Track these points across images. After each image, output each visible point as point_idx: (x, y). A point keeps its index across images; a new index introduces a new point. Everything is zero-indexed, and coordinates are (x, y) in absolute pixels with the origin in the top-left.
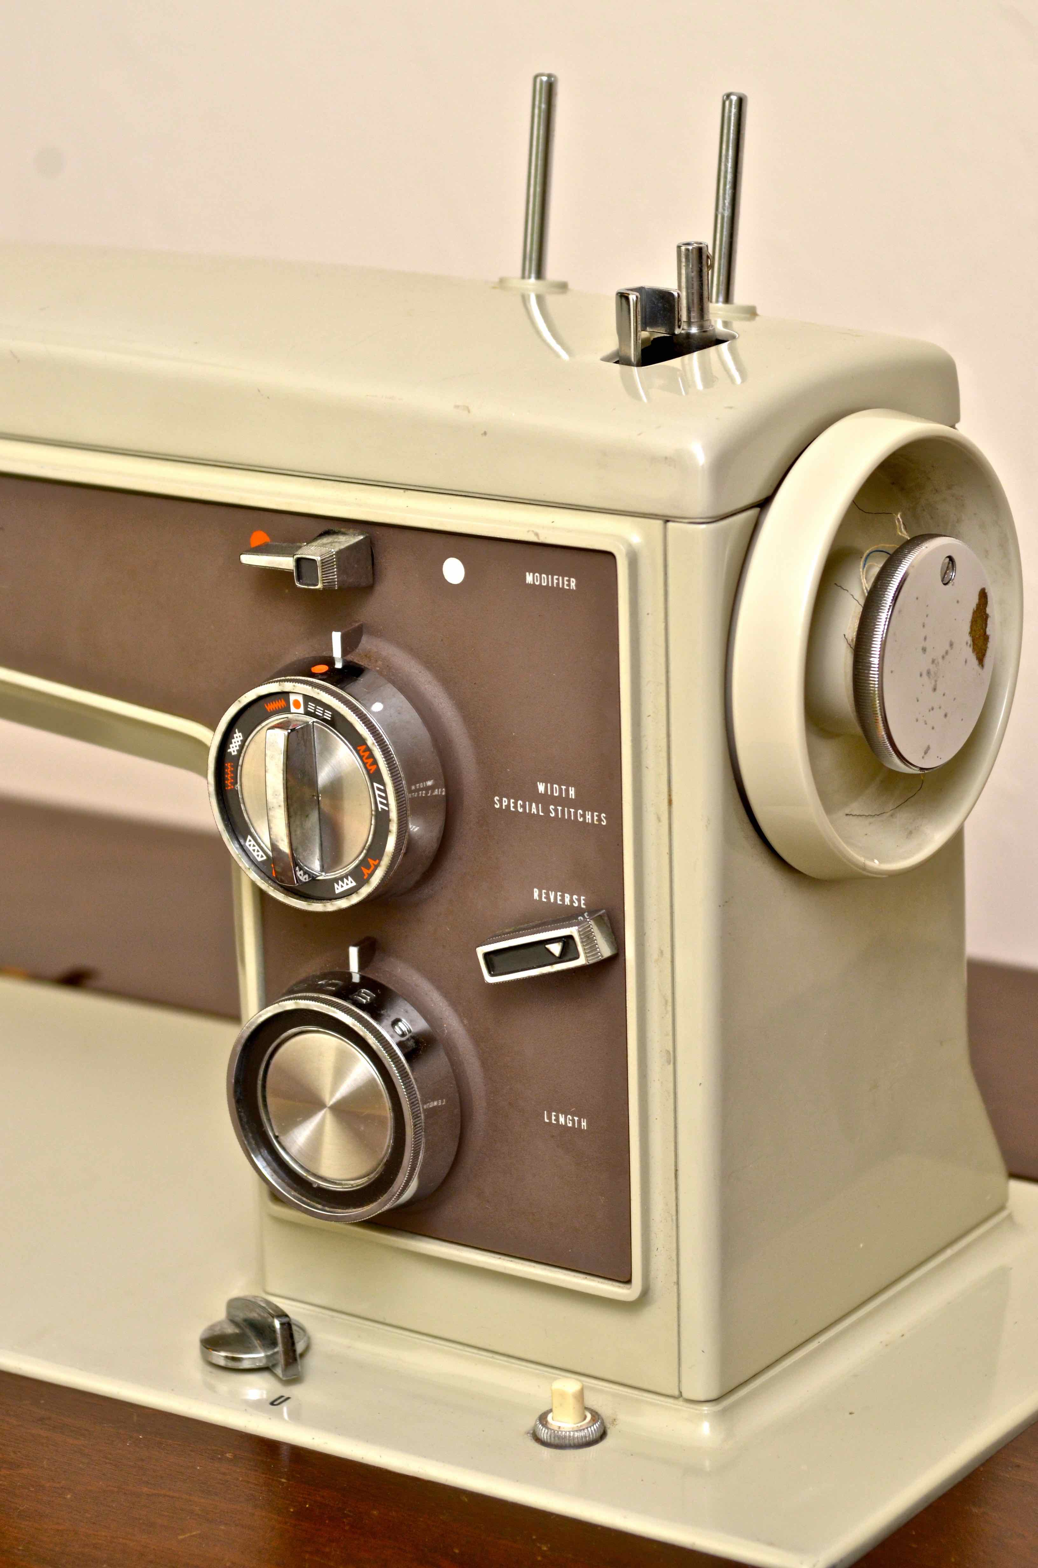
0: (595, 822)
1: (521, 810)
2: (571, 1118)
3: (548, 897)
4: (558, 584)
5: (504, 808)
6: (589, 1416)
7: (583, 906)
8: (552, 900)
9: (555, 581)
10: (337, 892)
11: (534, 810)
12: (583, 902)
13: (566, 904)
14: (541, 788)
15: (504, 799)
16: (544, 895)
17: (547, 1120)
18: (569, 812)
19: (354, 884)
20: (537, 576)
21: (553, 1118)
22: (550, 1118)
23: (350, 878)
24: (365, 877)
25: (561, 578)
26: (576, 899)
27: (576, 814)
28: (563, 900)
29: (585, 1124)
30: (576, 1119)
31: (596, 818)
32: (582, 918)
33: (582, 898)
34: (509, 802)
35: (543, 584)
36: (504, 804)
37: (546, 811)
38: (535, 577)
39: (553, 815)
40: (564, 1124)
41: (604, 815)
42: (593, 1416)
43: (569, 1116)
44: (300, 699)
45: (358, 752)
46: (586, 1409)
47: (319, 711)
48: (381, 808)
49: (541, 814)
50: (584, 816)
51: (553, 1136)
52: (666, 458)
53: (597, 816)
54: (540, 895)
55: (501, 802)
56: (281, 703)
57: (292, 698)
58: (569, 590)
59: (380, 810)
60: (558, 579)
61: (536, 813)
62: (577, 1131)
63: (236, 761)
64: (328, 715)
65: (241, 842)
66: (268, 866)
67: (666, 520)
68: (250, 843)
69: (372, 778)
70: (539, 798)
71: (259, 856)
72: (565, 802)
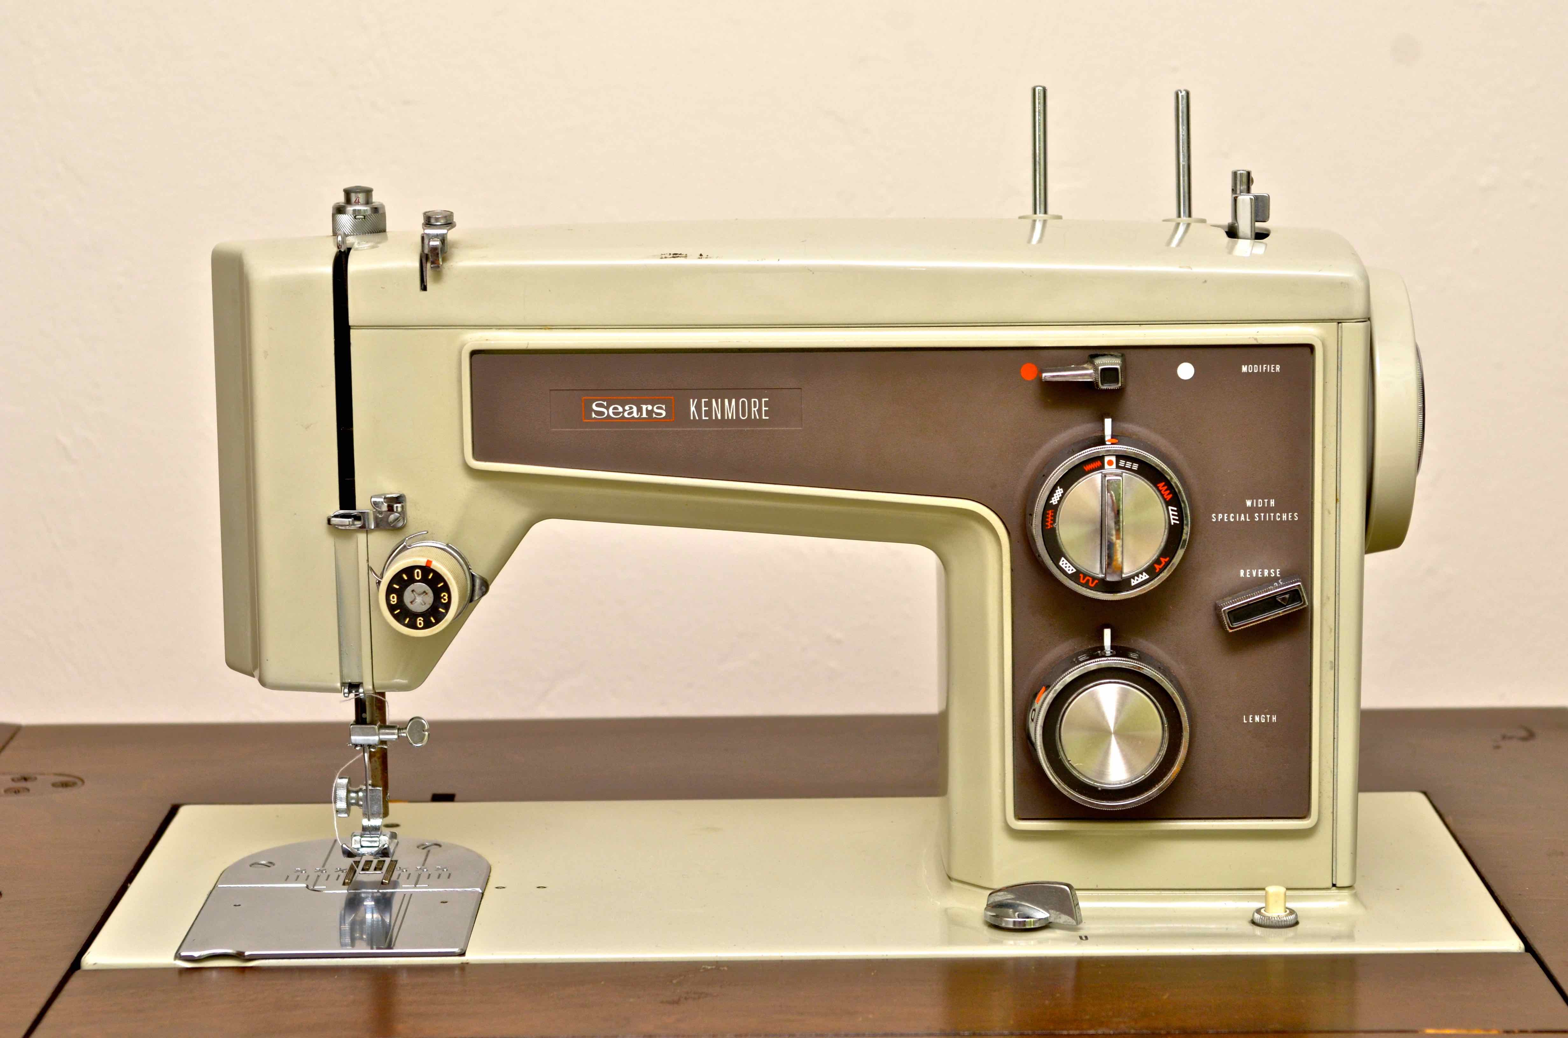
0: (1290, 520)
1: (1232, 520)
2: (1264, 717)
3: (1251, 574)
4: (1266, 370)
5: (1219, 520)
6: (1288, 911)
7: (1278, 576)
8: (1254, 575)
9: (1264, 368)
10: (1133, 584)
11: (1243, 518)
12: (1278, 573)
13: (1265, 576)
14: (1249, 503)
15: (1220, 515)
16: (1248, 573)
17: (1245, 722)
18: (1270, 516)
19: (1148, 577)
20: (1250, 367)
21: (1251, 719)
22: (1247, 719)
23: (1144, 574)
24: (1157, 571)
25: (1269, 366)
26: (1273, 572)
27: (1275, 516)
28: (1263, 574)
29: (1275, 718)
30: (1268, 716)
31: (1290, 517)
32: (1277, 584)
33: (1278, 570)
34: (1223, 516)
35: (1255, 371)
36: (1219, 518)
37: (1252, 517)
38: (1249, 368)
39: (1257, 519)
40: (1258, 721)
41: (1297, 514)
42: (1290, 912)
43: (1263, 716)
44: (1113, 459)
45: (1158, 488)
46: (1287, 908)
47: (1129, 465)
48: (1174, 523)
49: (1248, 520)
50: (1281, 517)
51: (1249, 731)
52: (1342, 283)
53: (1291, 515)
54: (1245, 574)
55: (1217, 517)
56: (1099, 463)
57: (1107, 459)
58: (1275, 372)
59: (1172, 524)
60: (1266, 367)
61: (1244, 520)
62: (1269, 724)
63: (1055, 508)
64: (1135, 467)
65: (1056, 563)
66: (1077, 576)
67: (1339, 322)
68: (1063, 563)
69: (1168, 503)
70: (1246, 510)
71: (1070, 570)
72: (1267, 510)
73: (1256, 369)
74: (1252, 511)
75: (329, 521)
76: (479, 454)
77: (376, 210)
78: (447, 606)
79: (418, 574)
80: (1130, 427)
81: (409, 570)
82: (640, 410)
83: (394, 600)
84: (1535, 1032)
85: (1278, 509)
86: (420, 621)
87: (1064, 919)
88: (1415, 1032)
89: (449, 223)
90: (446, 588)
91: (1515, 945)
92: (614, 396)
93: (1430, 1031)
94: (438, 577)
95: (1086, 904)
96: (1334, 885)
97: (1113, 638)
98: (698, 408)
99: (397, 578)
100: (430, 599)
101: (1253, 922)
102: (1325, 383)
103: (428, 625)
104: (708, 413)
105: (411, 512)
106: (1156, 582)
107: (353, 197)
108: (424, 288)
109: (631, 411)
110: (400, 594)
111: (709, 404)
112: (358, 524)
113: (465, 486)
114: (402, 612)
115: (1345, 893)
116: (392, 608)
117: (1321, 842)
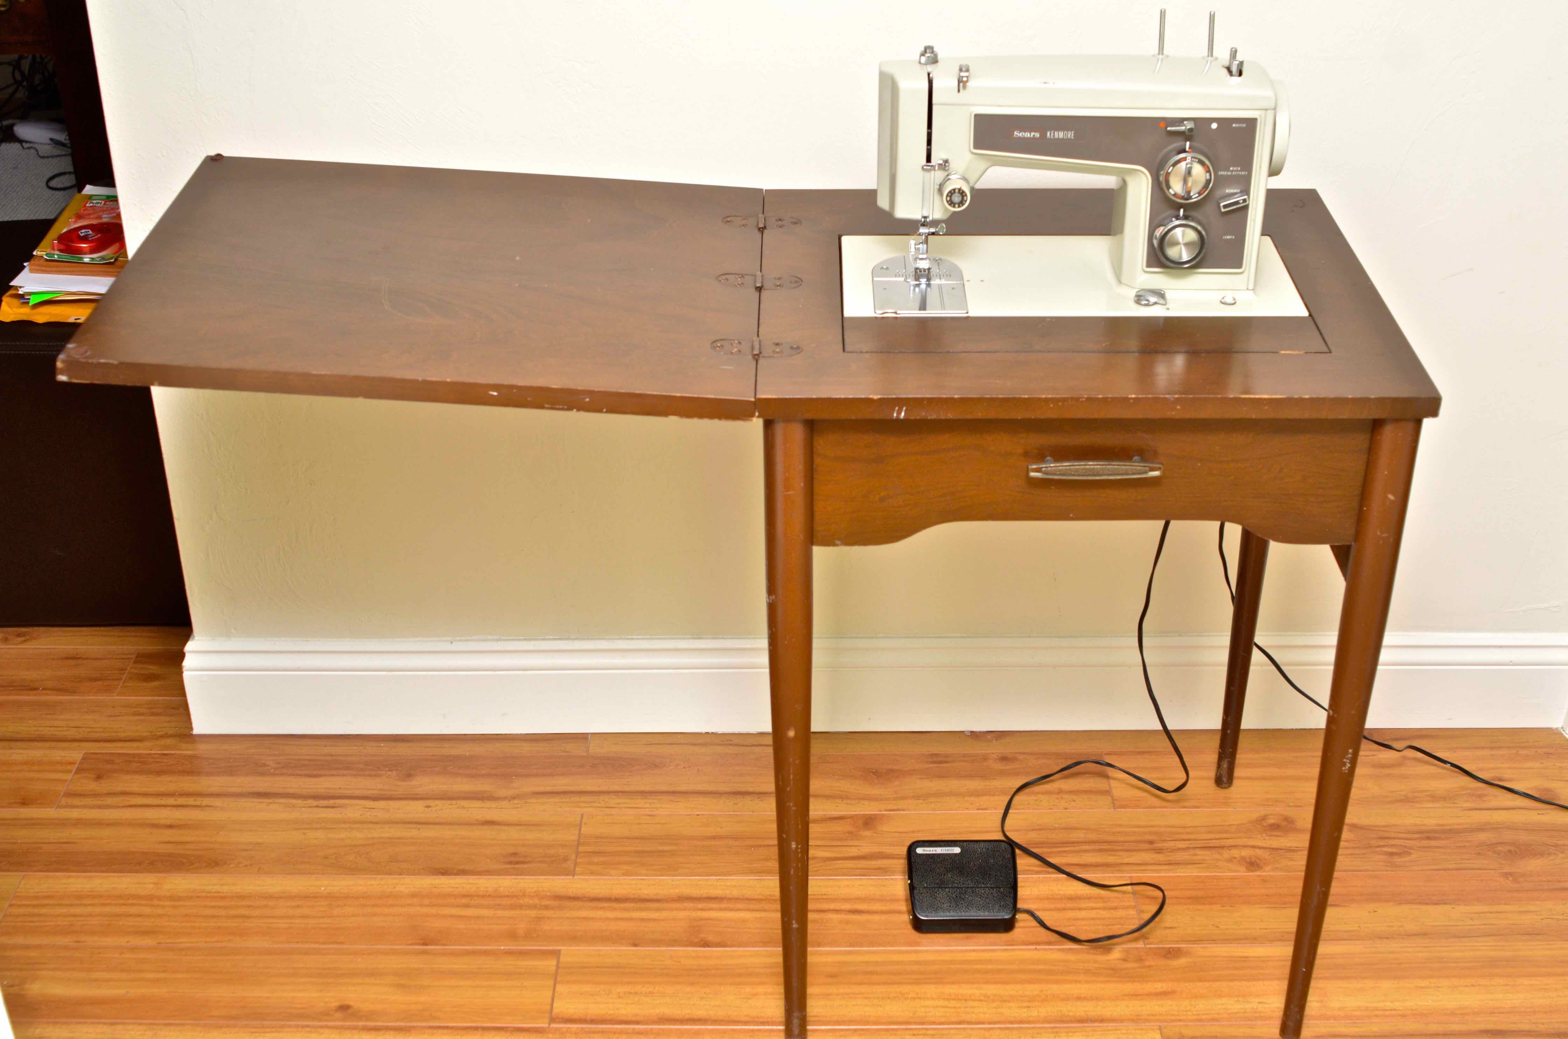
0: (1244, 174)
1: (1225, 174)
3: (1230, 191)
4: (1241, 126)
10: (1192, 198)
12: (1239, 191)
14: (1231, 168)
18: (1239, 172)
19: (1198, 195)
22: (1225, 238)
23: (1196, 195)
24: (1201, 194)
25: (1241, 124)
26: (1237, 191)
28: (1234, 191)
29: (1234, 237)
32: (1238, 195)
34: (1223, 173)
36: (1221, 173)
37: (1233, 173)
38: (1235, 125)
40: (1229, 238)
42: (1233, 300)
43: (1230, 236)
44: (1189, 157)
45: (1203, 167)
46: (1233, 297)
47: (1194, 159)
48: (1208, 178)
51: (1225, 241)
53: (1245, 172)
54: (1228, 191)
56: (1184, 159)
57: (1187, 158)
58: (1244, 127)
61: (1231, 174)
62: (1231, 239)
63: (1170, 173)
64: (1197, 160)
65: (1168, 189)
66: (1175, 195)
67: (1266, 110)
68: (1171, 191)
69: (1207, 172)
70: (1230, 171)
71: (1173, 193)
72: (1237, 171)
73: (1238, 125)
74: (1232, 171)
75: (923, 168)
76: (976, 147)
77: (935, 55)
78: (966, 201)
79: (957, 191)
80: (1195, 144)
81: (954, 190)
82: (1030, 134)
83: (948, 199)
84: (1315, 353)
85: (1241, 170)
86: (957, 206)
87: (1162, 301)
88: (1277, 352)
89: (967, 70)
90: (966, 195)
91: (1304, 313)
92: (1022, 130)
93: (1283, 352)
94: (963, 192)
95: (1168, 295)
96: (1247, 289)
97: (1184, 211)
98: (1050, 134)
99: (950, 192)
100: (960, 199)
101: (1221, 302)
102: (1260, 129)
103: (959, 207)
104: (1054, 136)
105: (951, 165)
106: (1200, 198)
107: (928, 51)
108: (959, 91)
109: (1027, 135)
110: (951, 197)
111: (1054, 133)
112: (932, 168)
113: (969, 156)
114: (951, 203)
115: (1251, 291)
116: (947, 202)
117: (1245, 276)
